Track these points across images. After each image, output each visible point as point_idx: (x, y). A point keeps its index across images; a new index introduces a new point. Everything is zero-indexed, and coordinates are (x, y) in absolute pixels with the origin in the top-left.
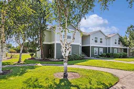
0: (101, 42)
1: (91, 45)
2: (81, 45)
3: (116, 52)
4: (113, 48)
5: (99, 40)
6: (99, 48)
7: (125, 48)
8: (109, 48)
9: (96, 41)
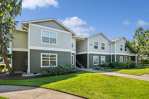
0: (103, 48)
1: (89, 53)
2: (75, 52)
3: (121, 60)
4: (118, 56)
5: (100, 46)
6: (100, 56)
7: (133, 55)
8: (113, 56)
9: (96, 47)
